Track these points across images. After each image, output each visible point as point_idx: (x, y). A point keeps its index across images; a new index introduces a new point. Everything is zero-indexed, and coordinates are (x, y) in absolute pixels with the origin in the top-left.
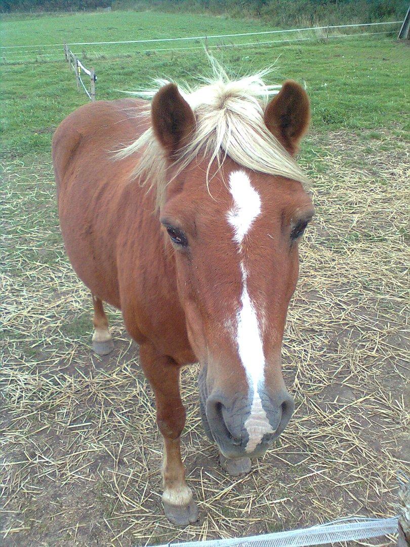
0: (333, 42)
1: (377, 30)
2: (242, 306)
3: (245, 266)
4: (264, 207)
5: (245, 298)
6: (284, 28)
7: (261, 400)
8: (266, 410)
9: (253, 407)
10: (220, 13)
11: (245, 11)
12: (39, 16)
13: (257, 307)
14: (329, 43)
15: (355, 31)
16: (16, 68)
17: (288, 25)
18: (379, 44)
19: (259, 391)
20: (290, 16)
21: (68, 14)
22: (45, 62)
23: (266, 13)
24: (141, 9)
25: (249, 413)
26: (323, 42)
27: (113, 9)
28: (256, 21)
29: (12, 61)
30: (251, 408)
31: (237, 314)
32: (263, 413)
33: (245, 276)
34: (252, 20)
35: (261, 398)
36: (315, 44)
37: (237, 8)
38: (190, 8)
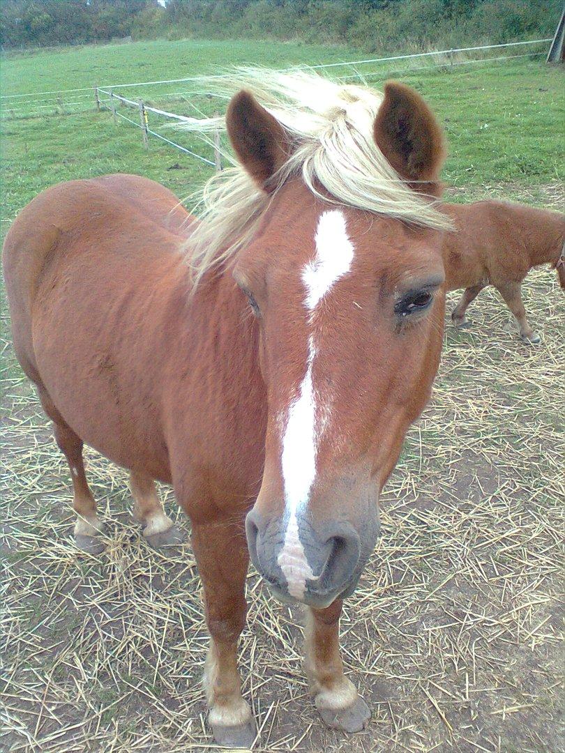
0: (459, 71)
1: (515, 52)
2: (300, 395)
3: (315, 341)
4: (356, 264)
5: (307, 385)
6: (384, 56)
7: (298, 528)
8: (303, 543)
9: (287, 535)
10: (289, 38)
11: (324, 34)
12: (32, 53)
13: (320, 400)
14: (455, 72)
15: (485, 55)
16: (31, 123)
17: (387, 51)
18: (526, 71)
19: (298, 515)
20: (389, 38)
21: (72, 49)
22: (69, 114)
23: (355, 36)
24: (175, 37)
25: (282, 542)
26: (445, 70)
27: (134, 39)
28: (341, 46)
29: (23, 115)
30: (284, 536)
31: (291, 406)
32: (300, 547)
33: (312, 356)
34: (334, 45)
35: (299, 525)
36: (435, 75)
37: (313, 30)
38: (244, 32)
